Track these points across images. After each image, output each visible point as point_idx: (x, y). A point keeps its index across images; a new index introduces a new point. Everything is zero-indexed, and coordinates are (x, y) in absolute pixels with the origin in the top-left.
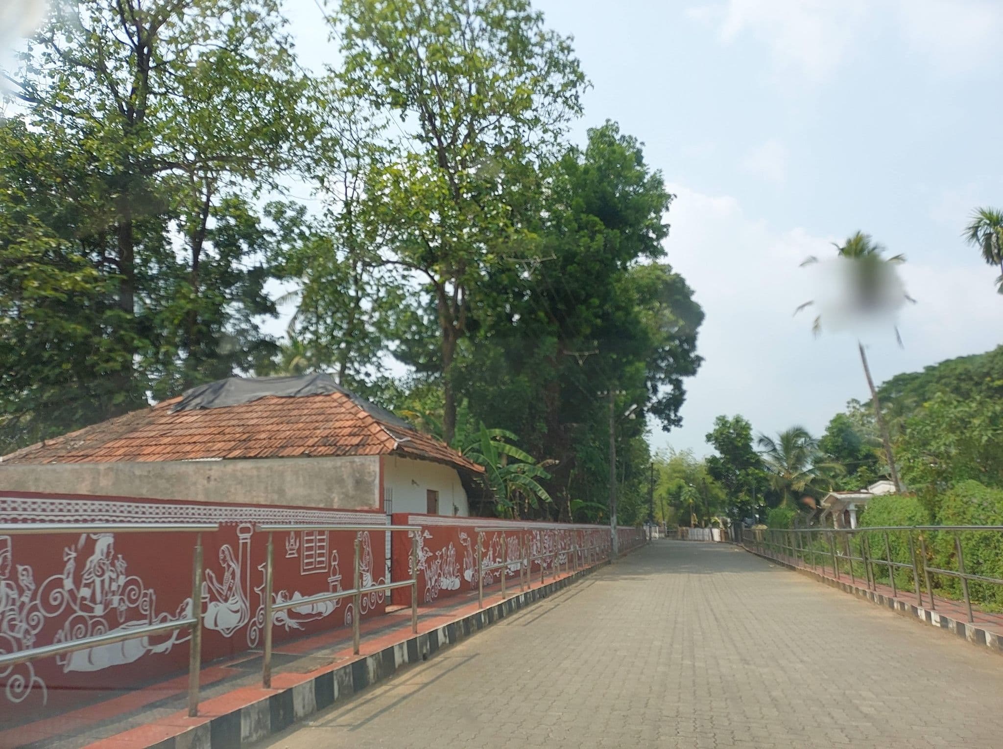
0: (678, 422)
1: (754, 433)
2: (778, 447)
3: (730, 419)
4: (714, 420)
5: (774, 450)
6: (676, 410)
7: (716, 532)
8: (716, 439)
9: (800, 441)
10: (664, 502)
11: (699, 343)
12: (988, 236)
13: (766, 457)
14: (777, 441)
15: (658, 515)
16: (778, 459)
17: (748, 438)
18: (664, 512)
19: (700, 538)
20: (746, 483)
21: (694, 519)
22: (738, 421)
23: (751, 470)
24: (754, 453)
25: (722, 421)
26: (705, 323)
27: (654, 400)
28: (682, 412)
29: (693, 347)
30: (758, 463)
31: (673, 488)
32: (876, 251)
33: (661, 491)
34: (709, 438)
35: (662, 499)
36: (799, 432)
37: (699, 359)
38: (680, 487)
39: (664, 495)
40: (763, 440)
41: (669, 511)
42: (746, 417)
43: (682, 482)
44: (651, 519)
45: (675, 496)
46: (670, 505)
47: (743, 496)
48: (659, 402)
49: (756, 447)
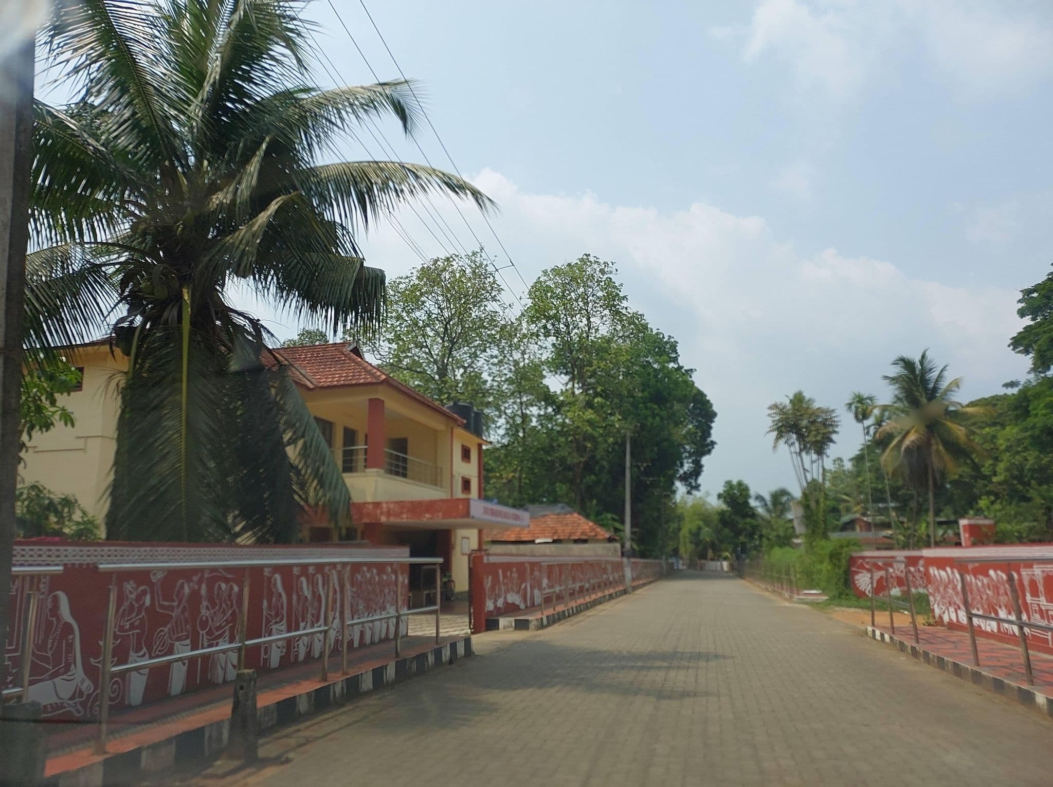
0: (697, 487)
1: (752, 492)
2: (769, 503)
3: (735, 482)
4: (723, 483)
5: (766, 505)
6: (696, 480)
7: (725, 564)
8: (725, 498)
9: (784, 499)
10: (687, 540)
11: (713, 432)
12: (857, 408)
13: (761, 511)
14: (768, 498)
15: (682, 550)
16: (768, 511)
17: (748, 496)
18: (686, 549)
19: (714, 569)
20: (745, 529)
21: (710, 553)
22: (740, 484)
23: (748, 520)
24: (752, 508)
25: (729, 483)
26: (716, 419)
27: (681, 472)
28: (701, 480)
29: (709, 435)
30: (753, 515)
31: (694, 529)
32: (810, 402)
33: (685, 532)
34: (720, 496)
35: (685, 537)
36: (783, 492)
37: (713, 443)
38: (700, 528)
39: (687, 535)
40: (759, 498)
41: (691, 547)
42: (746, 481)
43: (701, 523)
44: (676, 553)
45: (696, 535)
46: (691, 542)
47: (742, 539)
48: (685, 473)
49: (753, 503)
